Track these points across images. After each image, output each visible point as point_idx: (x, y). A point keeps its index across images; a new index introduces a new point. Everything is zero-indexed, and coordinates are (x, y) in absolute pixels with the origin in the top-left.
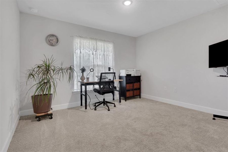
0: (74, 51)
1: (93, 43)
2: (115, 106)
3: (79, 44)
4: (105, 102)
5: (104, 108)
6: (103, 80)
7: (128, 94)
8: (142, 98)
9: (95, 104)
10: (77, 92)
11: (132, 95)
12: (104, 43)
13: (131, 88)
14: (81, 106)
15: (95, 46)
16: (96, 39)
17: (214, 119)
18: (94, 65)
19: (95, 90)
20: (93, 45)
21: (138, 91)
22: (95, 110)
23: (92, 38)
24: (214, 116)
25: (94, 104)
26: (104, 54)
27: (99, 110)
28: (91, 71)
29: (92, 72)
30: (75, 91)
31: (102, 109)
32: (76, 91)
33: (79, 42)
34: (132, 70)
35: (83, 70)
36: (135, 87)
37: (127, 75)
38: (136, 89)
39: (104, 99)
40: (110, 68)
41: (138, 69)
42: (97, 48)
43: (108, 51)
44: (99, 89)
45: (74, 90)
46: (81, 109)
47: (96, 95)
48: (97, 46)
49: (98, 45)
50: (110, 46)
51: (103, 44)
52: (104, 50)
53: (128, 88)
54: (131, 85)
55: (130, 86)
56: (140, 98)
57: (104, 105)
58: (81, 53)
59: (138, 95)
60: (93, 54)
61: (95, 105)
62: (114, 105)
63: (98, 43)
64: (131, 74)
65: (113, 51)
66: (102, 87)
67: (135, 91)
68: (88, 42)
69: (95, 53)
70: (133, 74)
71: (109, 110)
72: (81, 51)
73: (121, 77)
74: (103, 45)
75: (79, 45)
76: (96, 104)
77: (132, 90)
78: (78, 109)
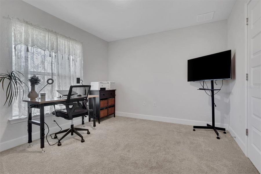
0: (13, 46)
1: (51, 38)
2: (89, 133)
3: (23, 34)
4: (73, 130)
5: (73, 139)
6: (73, 97)
7: (102, 114)
8: (117, 116)
9: (55, 135)
10: (21, 119)
11: (107, 115)
12: (69, 41)
13: (106, 105)
14: (29, 144)
15: (55, 44)
16: (56, 33)
17: (194, 130)
18: (52, 73)
19: (58, 114)
20: (51, 42)
21: (113, 108)
22: (59, 145)
23: (49, 30)
24: (194, 128)
25: (53, 136)
26: (68, 58)
27: (67, 144)
28: (48, 83)
29: (50, 84)
30: (14, 118)
31: (70, 142)
32: (17, 118)
33: (23, 32)
34: (106, 82)
35: (34, 81)
36: (110, 104)
37: (101, 88)
38: (110, 107)
39: (72, 126)
40: (79, 78)
41: (114, 82)
42: (58, 47)
43: (75, 55)
44: (66, 111)
45: (12, 116)
46: (29, 149)
47: (55, 121)
48: (57, 44)
49: (59, 42)
50: (77, 47)
51: (68, 43)
52: (69, 52)
53: (102, 106)
54: (106, 101)
55: (104, 104)
56: (114, 116)
57: (72, 134)
58: (28, 50)
59: (112, 114)
60: (50, 56)
61: (56, 137)
62: (87, 131)
63: (59, 39)
64: (105, 88)
65: (81, 54)
66: (71, 107)
67: (110, 109)
68: (42, 34)
69: (54, 54)
70: (108, 88)
71: (83, 141)
72: (28, 48)
73: (91, 92)
74: (66, 44)
75: (23, 37)
76: (58, 135)
77: (106, 108)
78: (24, 151)
